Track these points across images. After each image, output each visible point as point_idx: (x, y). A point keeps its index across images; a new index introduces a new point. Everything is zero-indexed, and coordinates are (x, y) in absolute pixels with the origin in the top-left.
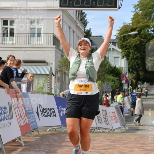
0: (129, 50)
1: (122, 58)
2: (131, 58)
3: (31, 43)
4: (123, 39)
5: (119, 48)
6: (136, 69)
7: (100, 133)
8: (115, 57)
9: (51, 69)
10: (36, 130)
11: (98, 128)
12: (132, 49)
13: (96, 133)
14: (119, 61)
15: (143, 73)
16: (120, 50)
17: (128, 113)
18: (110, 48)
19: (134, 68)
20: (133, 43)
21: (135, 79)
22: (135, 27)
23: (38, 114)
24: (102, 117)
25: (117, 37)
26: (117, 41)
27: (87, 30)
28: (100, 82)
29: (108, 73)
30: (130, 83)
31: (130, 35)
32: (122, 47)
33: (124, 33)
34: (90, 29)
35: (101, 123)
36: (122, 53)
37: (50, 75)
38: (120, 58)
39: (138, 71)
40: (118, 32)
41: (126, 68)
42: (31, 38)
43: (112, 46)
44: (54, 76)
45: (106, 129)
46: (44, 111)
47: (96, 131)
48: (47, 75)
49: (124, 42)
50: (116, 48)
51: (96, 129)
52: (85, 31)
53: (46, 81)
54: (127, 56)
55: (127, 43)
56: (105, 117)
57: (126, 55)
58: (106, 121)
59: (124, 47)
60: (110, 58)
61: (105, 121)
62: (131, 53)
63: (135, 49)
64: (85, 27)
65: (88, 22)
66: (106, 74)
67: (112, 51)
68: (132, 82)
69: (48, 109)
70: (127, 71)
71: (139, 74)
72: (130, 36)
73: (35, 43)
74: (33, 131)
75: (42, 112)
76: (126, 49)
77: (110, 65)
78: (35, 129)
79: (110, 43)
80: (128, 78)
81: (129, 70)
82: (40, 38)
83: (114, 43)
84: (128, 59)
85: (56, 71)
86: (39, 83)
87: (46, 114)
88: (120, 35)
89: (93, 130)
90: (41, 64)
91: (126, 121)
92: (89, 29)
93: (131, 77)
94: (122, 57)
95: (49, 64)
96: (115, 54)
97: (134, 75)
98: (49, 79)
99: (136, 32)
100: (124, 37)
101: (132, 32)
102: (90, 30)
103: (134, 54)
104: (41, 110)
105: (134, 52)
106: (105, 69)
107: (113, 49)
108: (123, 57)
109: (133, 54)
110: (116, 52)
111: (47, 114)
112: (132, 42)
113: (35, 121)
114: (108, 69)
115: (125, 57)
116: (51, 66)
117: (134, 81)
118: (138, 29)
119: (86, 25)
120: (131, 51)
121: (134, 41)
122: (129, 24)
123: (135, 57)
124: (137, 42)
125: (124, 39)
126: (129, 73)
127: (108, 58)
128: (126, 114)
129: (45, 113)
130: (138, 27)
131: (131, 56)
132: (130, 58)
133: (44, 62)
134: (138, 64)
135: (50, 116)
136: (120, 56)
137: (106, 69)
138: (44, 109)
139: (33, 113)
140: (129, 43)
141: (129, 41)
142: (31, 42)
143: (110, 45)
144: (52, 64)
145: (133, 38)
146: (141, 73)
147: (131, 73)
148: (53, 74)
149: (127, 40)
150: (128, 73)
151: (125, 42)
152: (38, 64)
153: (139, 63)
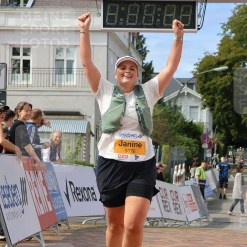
0: (213, 95)
1: (202, 109)
2: (218, 109)
3: (57, 84)
4: (203, 78)
5: (198, 93)
6: (225, 126)
7: (167, 227)
8: (191, 107)
9: (89, 125)
10: (65, 222)
11: (165, 219)
12: (218, 95)
13: (161, 227)
14: (197, 113)
15: (236, 133)
16: (199, 96)
17: (213, 196)
18: (184, 93)
19: (222, 124)
20: (221, 85)
21: (223, 141)
22: (223, 58)
23: (67, 196)
24: (171, 202)
25: (195, 74)
26: (195, 81)
27: (146, 64)
28: (168, 146)
29: (179, 132)
30: (215, 149)
31: (216, 72)
32: (202, 91)
33: (205, 68)
34: (151, 62)
35: (168, 211)
36: (202, 99)
37: (87, 135)
38: (199, 108)
39: (228, 130)
40: (196, 67)
41: (209, 123)
42: (57, 76)
43: (186, 90)
44: (93, 136)
45: (177, 221)
46: (78, 192)
47: (160, 224)
48: (83, 135)
49: (205, 82)
50: (193, 92)
51: (161, 220)
52: (144, 65)
53: (81, 144)
54: (211, 105)
55: (210, 85)
56: (174, 202)
57: (208, 104)
58: (177, 209)
59: (205, 91)
60: (183, 109)
61: (175, 209)
62: (218, 101)
63: (223, 93)
64: (144, 59)
65: (148, 51)
66: (178, 133)
67: (186, 97)
68: (218, 146)
69: (84, 189)
70: (211, 129)
71: (231, 135)
72: (215, 74)
73: (63, 84)
74: (60, 223)
75: (74, 193)
76: (209, 94)
77: (184, 119)
78: (62, 221)
79: (183, 84)
80: (213, 139)
81: (214, 128)
82: (72, 75)
83: (190, 85)
84: (212, 110)
85: (97, 129)
86: (69, 148)
87: (80, 197)
88: (200, 71)
89: (156, 223)
90: (73, 117)
91: (209, 208)
92: (149, 62)
93: (216, 139)
94: (202, 106)
95: (85, 117)
96: (191, 102)
97: (222, 136)
98: (85, 141)
99: (225, 67)
100: (206, 74)
101: (219, 67)
102: (151, 64)
103: (222, 102)
104: (73, 191)
105: (222, 99)
106: (176, 125)
107: (188, 94)
108: (205, 106)
109: (219, 102)
110: (193, 99)
111: (83, 196)
112: (219, 83)
113: (63, 208)
114: (179, 126)
115: (207, 106)
116: (89, 120)
117: (222, 145)
118: (227, 63)
119: (145, 56)
120: (217, 98)
121: (221, 81)
122: (215, 53)
123: (223, 107)
124: (226, 82)
125: (205, 78)
126: (214, 132)
127: (180, 108)
128: (209, 198)
129: (79, 194)
130: (228, 58)
131: (217, 105)
132: (216, 108)
133: (77, 114)
134: (228, 119)
135: (88, 200)
136: (199, 104)
137: (178, 126)
138: (77, 188)
139: (59, 194)
140: (214, 84)
141: (213, 81)
142: (57, 82)
143: (183, 87)
144: (90, 117)
145: (221, 76)
146: (233, 133)
147: (216, 133)
148: (91, 133)
149: (210, 80)
150: (212, 132)
151: (208, 83)
152: (67, 117)
153: (230, 116)
